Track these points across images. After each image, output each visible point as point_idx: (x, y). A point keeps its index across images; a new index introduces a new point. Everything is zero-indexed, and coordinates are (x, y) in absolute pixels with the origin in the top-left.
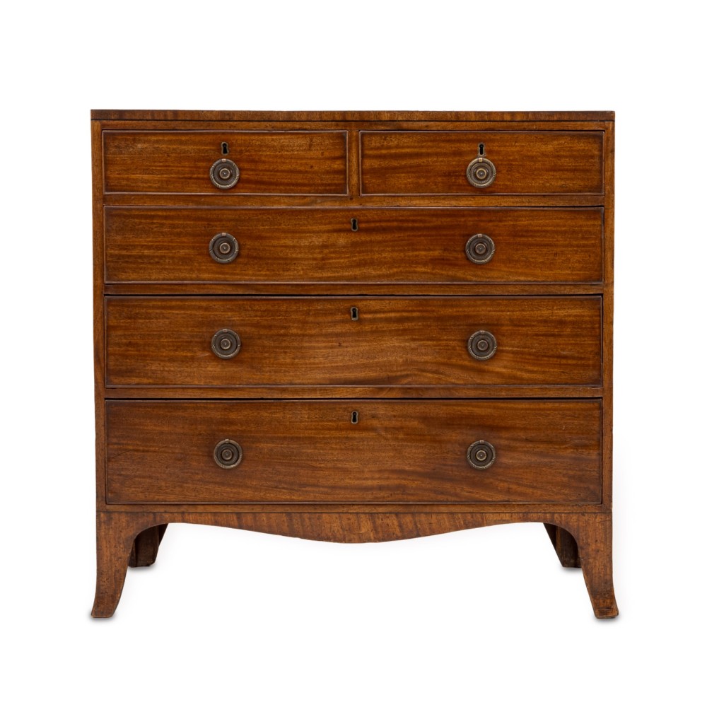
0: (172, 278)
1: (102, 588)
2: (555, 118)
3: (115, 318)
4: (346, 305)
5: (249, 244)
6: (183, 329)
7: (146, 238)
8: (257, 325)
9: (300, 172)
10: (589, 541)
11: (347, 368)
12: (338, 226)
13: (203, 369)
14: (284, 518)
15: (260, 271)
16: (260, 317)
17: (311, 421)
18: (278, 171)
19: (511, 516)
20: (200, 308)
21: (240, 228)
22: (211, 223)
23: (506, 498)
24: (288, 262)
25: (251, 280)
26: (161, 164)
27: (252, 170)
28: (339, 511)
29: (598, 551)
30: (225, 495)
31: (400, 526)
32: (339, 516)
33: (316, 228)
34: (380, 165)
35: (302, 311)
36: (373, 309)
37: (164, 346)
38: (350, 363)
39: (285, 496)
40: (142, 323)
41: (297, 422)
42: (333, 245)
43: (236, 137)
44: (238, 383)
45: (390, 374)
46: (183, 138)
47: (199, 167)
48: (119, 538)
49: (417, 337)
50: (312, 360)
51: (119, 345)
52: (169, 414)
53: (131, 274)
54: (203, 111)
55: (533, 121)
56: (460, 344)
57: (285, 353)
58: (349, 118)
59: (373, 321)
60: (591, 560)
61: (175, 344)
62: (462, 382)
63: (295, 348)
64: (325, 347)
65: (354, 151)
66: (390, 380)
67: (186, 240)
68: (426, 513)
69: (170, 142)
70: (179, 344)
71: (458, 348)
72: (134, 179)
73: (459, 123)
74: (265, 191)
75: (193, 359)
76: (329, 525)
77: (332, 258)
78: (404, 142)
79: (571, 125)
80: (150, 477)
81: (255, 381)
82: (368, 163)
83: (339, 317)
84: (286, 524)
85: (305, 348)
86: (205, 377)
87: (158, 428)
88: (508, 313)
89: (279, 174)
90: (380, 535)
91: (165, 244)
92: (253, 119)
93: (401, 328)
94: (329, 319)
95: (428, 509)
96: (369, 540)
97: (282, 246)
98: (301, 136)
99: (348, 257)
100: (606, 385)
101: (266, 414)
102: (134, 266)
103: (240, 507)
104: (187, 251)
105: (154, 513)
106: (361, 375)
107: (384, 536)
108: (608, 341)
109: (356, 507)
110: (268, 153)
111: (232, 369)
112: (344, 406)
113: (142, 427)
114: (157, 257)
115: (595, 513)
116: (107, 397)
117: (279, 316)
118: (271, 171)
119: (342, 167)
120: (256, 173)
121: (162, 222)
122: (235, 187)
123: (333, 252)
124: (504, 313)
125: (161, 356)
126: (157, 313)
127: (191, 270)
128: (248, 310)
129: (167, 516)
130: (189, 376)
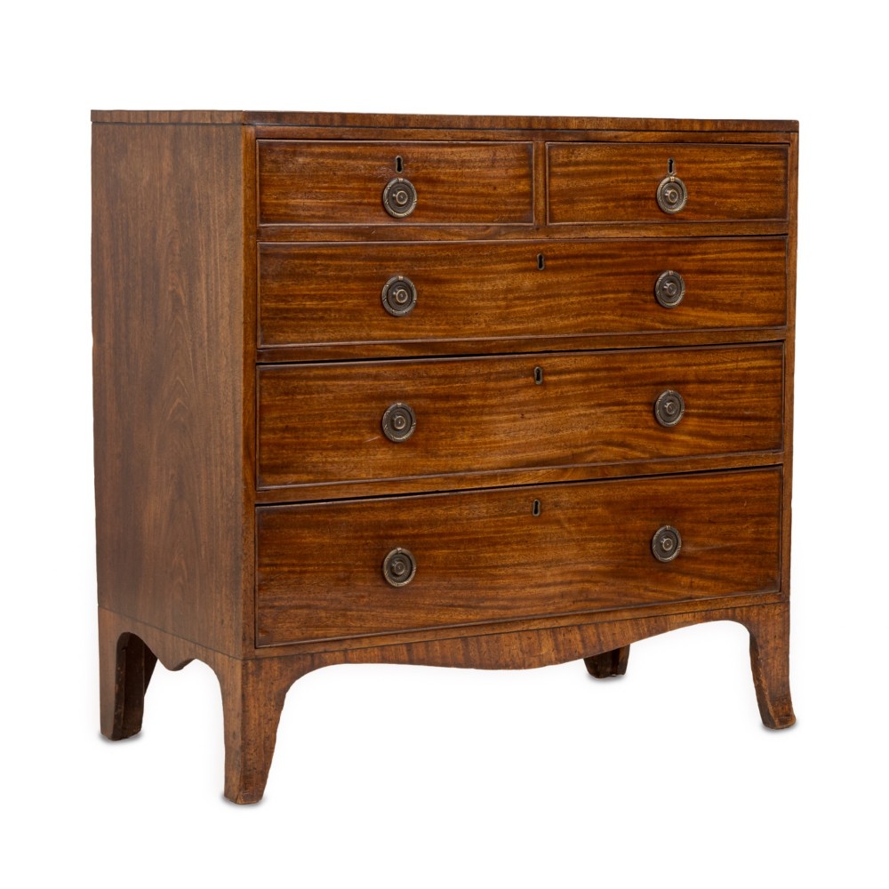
0: (339, 337)
1: (249, 763)
2: (743, 128)
3: (270, 394)
4: (530, 365)
5: (426, 289)
6: (349, 406)
7: (308, 284)
8: (434, 397)
9: (482, 195)
10: (768, 637)
11: (530, 445)
12: (524, 265)
13: (372, 457)
14: (460, 645)
15: (438, 325)
16: (436, 385)
17: (490, 517)
18: (457, 194)
19: (694, 616)
20: (368, 376)
21: (416, 269)
22: (383, 263)
23: (689, 595)
24: (469, 312)
25: (427, 337)
26: (326, 185)
27: (430, 193)
28: (519, 629)
29: (777, 648)
30: (394, 621)
31: (583, 641)
32: (519, 635)
33: (500, 267)
34: (568, 185)
35: (482, 375)
36: (558, 369)
37: (326, 429)
38: (533, 439)
39: (460, 616)
40: (302, 400)
41: (475, 519)
42: (518, 289)
43: (412, 149)
44: (411, 473)
45: (575, 451)
46: (352, 150)
47: (370, 189)
48: (270, 692)
49: (603, 402)
50: (492, 438)
51: (273, 430)
52: (330, 520)
53: (290, 334)
54: (375, 115)
55: (722, 132)
56: (646, 408)
57: (464, 430)
58: (535, 126)
59: (557, 384)
60: (770, 661)
61: (340, 425)
62: (647, 456)
63: (474, 423)
64: (507, 420)
65: (541, 167)
66: (574, 458)
67: (354, 287)
68: (609, 622)
69: (337, 156)
70: (345, 425)
71: (644, 413)
72: (293, 206)
73: (648, 133)
74: (444, 219)
75: (360, 445)
76: (506, 649)
77: (516, 306)
78: (593, 157)
79: (758, 137)
80: (308, 607)
81: (430, 469)
82: (556, 183)
83: (522, 381)
84: (462, 652)
85: (485, 422)
86: (374, 468)
87: (317, 541)
88: (694, 368)
89: (459, 197)
90: (562, 654)
91: (330, 292)
92: (430, 126)
94: (512, 383)
95: (611, 617)
96: (551, 663)
97: (463, 292)
98: (483, 148)
99: (534, 304)
100: (787, 449)
101: (441, 512)
102: (295, 323)
103: (411, 635)
104: (356, 301)
105: (312, 655)
106: (545, 454)
107: (565, 656)
108: (789, 396)
109: (536, 622)
110: (448, 171)
111: (404, 455)
112: (525, 495)
113: (298, 541)
114: (321, 310)
115: (774, 604)
116: (257, 503)
117: (457, 383)
118: (451, 194)
119: (527, 188)
120: (434, 196)
121: (327, 262)
122: (411, 215)
123: (518, 298)
124: (691, 368)
125: (324, 443)
126: (319, 386)
127: (361, 326)
128: (423, 377)
129: (327, 656)
130: (355, 467)
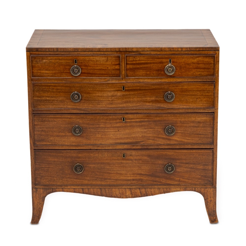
0: (57, 107)
1: (34, 214)
2: (197, 50)
3: (37, 121)
4: (120, 117)
5: (85, 95)
6: (61, 125)
7: (48, 93)
8: (88, 124)
9: (103, 70)
10: (208, 197)
11: (121, 138)
12: (118, 89)
13: (69, 139)
14: (99, 190)
15: (89, 105)
16: (89, 121)
17: (108, 157)
18: (95, 69)
19: (180, 189)
20: (67, 118)
21: (81, 90)
22: (71, 88)
23: (178, 183)
24: (99, 102)
25: (86, 108)
26: (52, 67)
27: (86, 69)
29: (211, 201)
30: (78, 182)
31: (141, 192)
32: (119, 189)
33: (109, 90)
34: (133, 67)
35: (105, 119)
36: (130, 118)
37: (55, 131)
38: (122, 137)
39: (99, 183)
40: (47, 123)
41: (103, 157)
42: (116, 96)
43: (80, 57)
44: (82, 144)
45: (137, 141)
46: (60, 58)
47: (67, 68)
48: (40, 197)
49: (146, 128)
50: (108, 136)
51: (38, 131)
52: (57, 155)
53: (42, 106)
54: (67, 48)
55: (189, 51)
56: (162, 130)
57: (99, 133)
58: (121, 50)
59: (131, 122)
60: (209, 204)
61: (59, 130)
62: (163, 143)
63: (102, 132)
64: (113, 131)
65: (123, 62)
66: (137, 143)
67: (62, 94)
68: (150, 188)
69: (56, 59)
70: (60, 130)
71: (161, 131)
72: (42, 73)
73: (162, 52)
74: (90, 77)
75: (65, 136)
76: (115, 193)
77: (115, 100)
78: (142, 59)
79: (203, 52)
80: (51, 176)
81: (88, 143)
82: (128, 67)
83: (118, 121)
84: (100, 192)
85: (106, 132)
86: (70, 142)
87: (53, 160)
88: (180, 119)
89: (96, 70)
90: (133, 196)
91: (54, 95)
92: (86, 51)
93: (141, 124)
94: (115, 121)
95: (150, 187)
96: (130, 197)
97: (97, 96)
98: (104, 57)
99: (121, 100)
100: (215, 144)
101: (92, 155)
102: (43, 103)
103: (83, 186)
104: (62, 98)
105: (53, 189)
106: (126, 141)
107: (134, 196)
108: (216, 129)
109: (124, 186)
110: (92, 63)
111: (79, 139)
112: (120, 152)
113: (47, 159)
114: (52, 100)
115: (210, 188)
116: (34, 149)
117: (96, 121)
118: (93, 69)
119: (119, 68)
120: (88, 70)
121: (53, 88)
122: (80, 75)
123: (116, 98)
124: (178, 119)
125: (54, 135)
126: (52, 120)
127: (64, 105)
128: (85, 119)
129: (57, 189)
130: (64, 142)
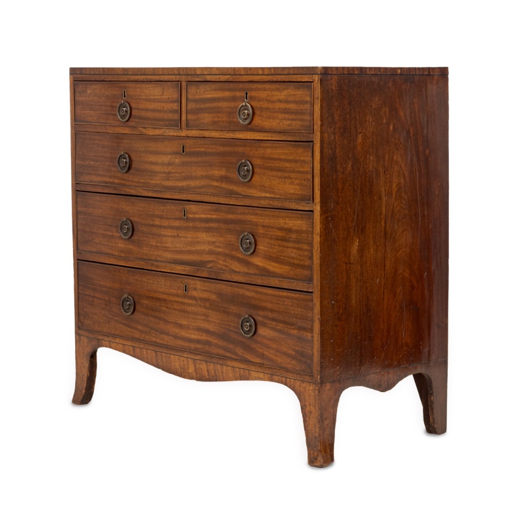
4: (181, 207)
6: (108, 217)
10: (306, 403)
13: (117, 245)
14: (154, 354)
16: (141, 211)
17: (166, 288)
19: (264, 375)
20: (115, 203)
23: (262, 362)
28: (179, 354)
29: (311, 413)
30: (127, 333)
31: (208, 371)
32: (179, 358)
38: (183, 249)
39: (153, 338)
41: (159, 287)
44: (132, 256)
45: (202, 259)
49: (215, 234)
50: (165, 245)
57: (153, 238)
59: (193, 220)
60: (308, 419)
62: (238, 270)
63: (158, 235)
64: (171, 236)
66: (202, 264)
68: (220, 364)
71: (235, 244)
75: (112, 237)
76: (174, 364)
81: (140, 256)
84: (155, 359)
85: (162, 235)
86: (118, 251)
88: (262, 221)
90: (199, 376)
93: (207, 226)
95: (221, 362)
96: (193, 378)
100: (315, 282)
101: (145, 280)
103: (134, 342)
106: (188, 258)
109: (186, 353)
111: (130, 246)
112: (181, 280)
115: (309, 382)
116: (78, 258)
124: (260, 221)
126: (97, 205)
130: (111, 249)
